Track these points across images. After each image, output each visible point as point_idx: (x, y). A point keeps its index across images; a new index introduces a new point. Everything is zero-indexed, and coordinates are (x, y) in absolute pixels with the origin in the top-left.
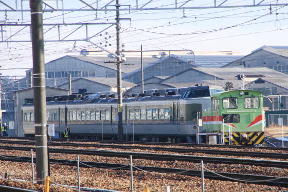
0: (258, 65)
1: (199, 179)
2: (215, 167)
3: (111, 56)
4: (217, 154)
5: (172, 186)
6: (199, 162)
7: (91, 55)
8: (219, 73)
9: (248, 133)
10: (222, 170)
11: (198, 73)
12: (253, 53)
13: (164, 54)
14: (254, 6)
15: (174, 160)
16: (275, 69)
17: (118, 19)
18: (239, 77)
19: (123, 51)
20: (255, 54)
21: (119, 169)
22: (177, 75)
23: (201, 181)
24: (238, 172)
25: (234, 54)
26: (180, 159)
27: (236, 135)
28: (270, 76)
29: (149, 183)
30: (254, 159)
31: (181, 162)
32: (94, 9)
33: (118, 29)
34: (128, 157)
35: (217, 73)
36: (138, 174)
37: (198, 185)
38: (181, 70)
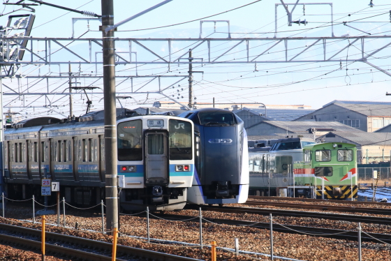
0: (329, 120)
1: (268, 231)
2: (285, 220)
3: (183, 108)
5: (241, 238)
6: (268, 215)
7: (162, 107)
8: (291, 127)
9: (341, 187)
10: (291, 223)
11: (270, 127)
12: (324, 107)
13: (236, 107)
14: (325, 61)
15: (244, 213)
16: (346, 124)
17: (190, 72)
19: (195, 103)
20: (327, 109)
21: (189, 221)
22: (249, 128)
23: (270, 234)
24: (307, 225)
25: (305, 108)
27: (329, 189)
28: (341, 130)
29: (218, 235)
30: (324, 212)
31: (251, 215)
32: (166, 62)
33: (190, 81)
34: (198, 209)
35: (289, 126)
36: (208, 226)
37: (268, 238)
38: (253, 123)
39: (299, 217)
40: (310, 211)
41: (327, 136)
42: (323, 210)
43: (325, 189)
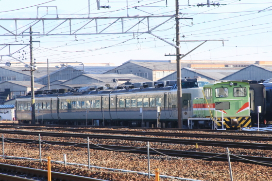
1: (87, 149)
2: (98, 141)
3: (27, 66)
4: (99, 132)
5: (68, 154)
6: (86, 138)
7: (12, 65)
8: (101, 78)
9: (237, 118)
10: (102, 143)
11: (87, 78)
12: (124, 64)
13: (63, 65)
14: (123, 33)
15: (70, 137)
17: (31, 41)
18: (114, 81)
19: (35, 63)
20: (125, 65)
21: (32, 143)
22: (72, 79)
23: (88, 151)
24: (113, 144)
25: (111, 65)
26: (74, 136)
27: (227, 120)
28: (134, 80)
29: (52, 152)
30: (124, 135)
31: (75, 138)
32: (14, 35)
33: (31, 48)
34: (38, 135)
35: (99, 78)
36: (45, 147)
37: (86, 153)
38: (75, 76)
39: (108, 139)
40: (115, 135)
41: (126, 84)
42: (124, 134)
43: (224, 120)
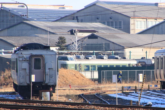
0: (91, 21)
8: (52, 28)
11: (30, 27)
12: (86, 8)
16: (108, 25)
18: (72, 32)
20: (88, 9)
22: (8, 28)
25: (67, 9)
28: (103, 31)
35: (49, 27)
38: (12, 24)
41: (89, 37)
